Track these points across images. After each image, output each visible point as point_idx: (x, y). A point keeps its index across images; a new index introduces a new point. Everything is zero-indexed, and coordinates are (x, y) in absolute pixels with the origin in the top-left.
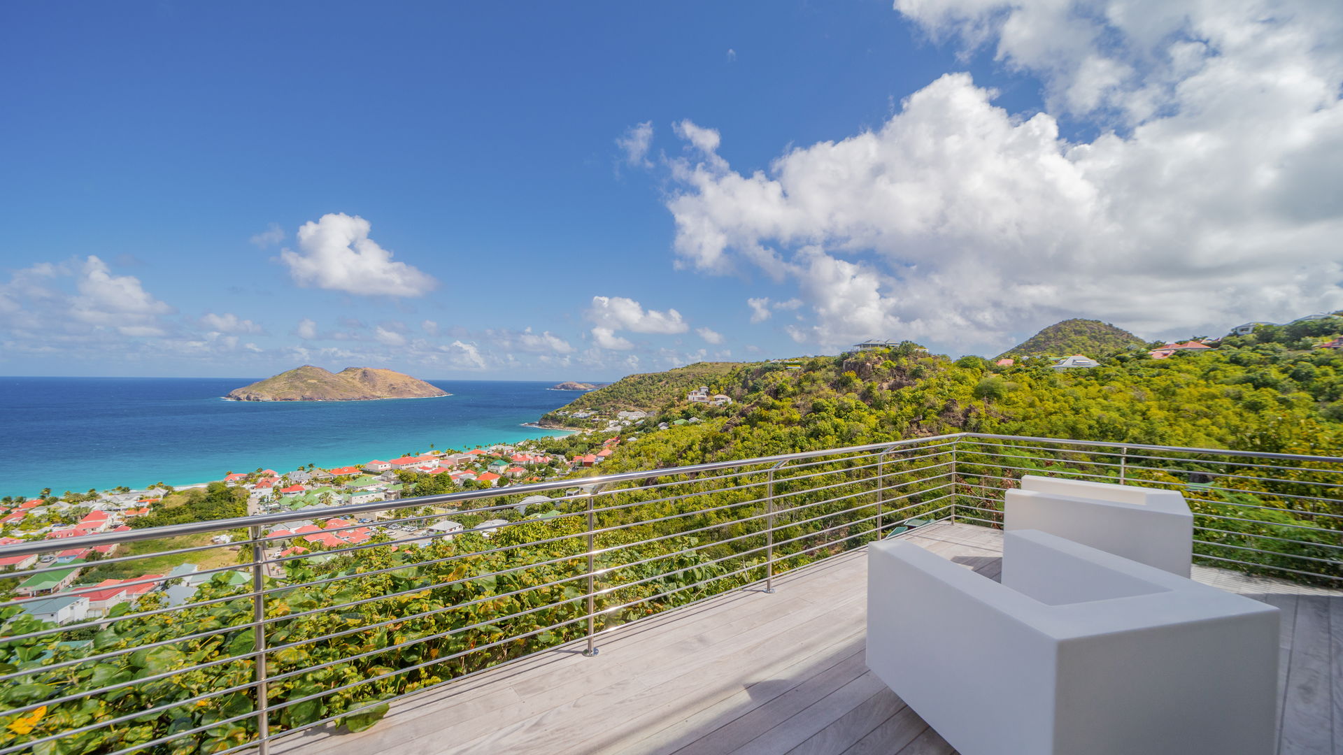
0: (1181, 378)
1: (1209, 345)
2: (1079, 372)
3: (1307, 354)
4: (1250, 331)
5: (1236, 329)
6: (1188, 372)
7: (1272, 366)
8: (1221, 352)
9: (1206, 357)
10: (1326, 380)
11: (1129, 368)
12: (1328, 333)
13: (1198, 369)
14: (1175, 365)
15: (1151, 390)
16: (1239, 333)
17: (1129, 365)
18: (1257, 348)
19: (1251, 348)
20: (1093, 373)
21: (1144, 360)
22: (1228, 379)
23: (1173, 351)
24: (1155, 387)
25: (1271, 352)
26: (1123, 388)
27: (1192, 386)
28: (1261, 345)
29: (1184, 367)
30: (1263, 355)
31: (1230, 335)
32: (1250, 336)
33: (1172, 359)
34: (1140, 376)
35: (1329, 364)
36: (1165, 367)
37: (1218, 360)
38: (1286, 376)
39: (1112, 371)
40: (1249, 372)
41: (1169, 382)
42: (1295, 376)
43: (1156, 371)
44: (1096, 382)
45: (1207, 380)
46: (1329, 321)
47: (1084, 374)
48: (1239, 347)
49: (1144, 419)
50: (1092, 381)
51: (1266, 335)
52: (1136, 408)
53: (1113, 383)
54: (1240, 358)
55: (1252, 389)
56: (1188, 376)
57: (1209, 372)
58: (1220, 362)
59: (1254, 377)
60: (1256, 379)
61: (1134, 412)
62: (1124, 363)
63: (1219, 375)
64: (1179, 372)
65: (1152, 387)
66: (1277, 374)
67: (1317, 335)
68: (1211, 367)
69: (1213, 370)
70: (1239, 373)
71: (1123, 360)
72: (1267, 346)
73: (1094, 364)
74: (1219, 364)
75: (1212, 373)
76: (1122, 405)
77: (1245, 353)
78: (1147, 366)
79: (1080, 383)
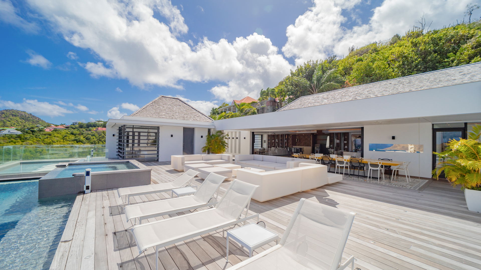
0: (55, 139)
1: (66, 127)
2: (11, 137)
3: (90, 132)
4: (77, 124)
5: (74, 123)
6: (58, 137)
7: (82, 136)
8: (68, 130)
9: (64, 132)
10: (93, 140)
11: (36, 135)
12: (95, 126)
13: (61, 136)
14: (53, 134)
15: (44, 144)
16: (75, 124)
17: (36, 134)
18: (78, 130)
19: (77, 129)
20: (19, 137)
21: (42, 132)
22: (70, 140)
23: (53, 129)
24: (46, 142)
25: (82, 131)
26: (32, 143)
27: (59, 142)
28: (79, 129)
29: (56, 135)
30: (80, 132)
31: (72, 125)
32: (77, 126)
33: (53, 132)
34: (40, 138)
35: (94, 136)
36: (50, 135)
37: (67, 133)
38: (85, 139)
39: (28, 136)
40: (75, 137)
41: (51, 141)
42: (87, 139)
43: (46, 136)
44: (20, 140)
45: (63, 140)
46: (95, 123)
47: (14, 137)
48: (74, 129)
49: (41, 154)
50: (18, 140)
51: (81, 126)
52: (37, 150)
53: (28, 141)
54: (74, 133)
55: (76, 143)
56: (58, 138)
57: (64, 137)
58: (68, 134)
59: (77, 139)
60: (77, 140)
61: (37, 152)
62: (34, 133)
63: (67, 138)
64: (55, 137)
65: (44, 142)
66: (83, 138)
67: (92, 127)
68: (65, 135)
69: (66, 136)
70: (73, 137)
71: (33, 131)
72: (81, 129)
73: (19, 133)
74: (67, 134)
75: (65, 137)
76: (31, 149)
77: (75, 131)
78: (43, 134)
79: (12, 141)
